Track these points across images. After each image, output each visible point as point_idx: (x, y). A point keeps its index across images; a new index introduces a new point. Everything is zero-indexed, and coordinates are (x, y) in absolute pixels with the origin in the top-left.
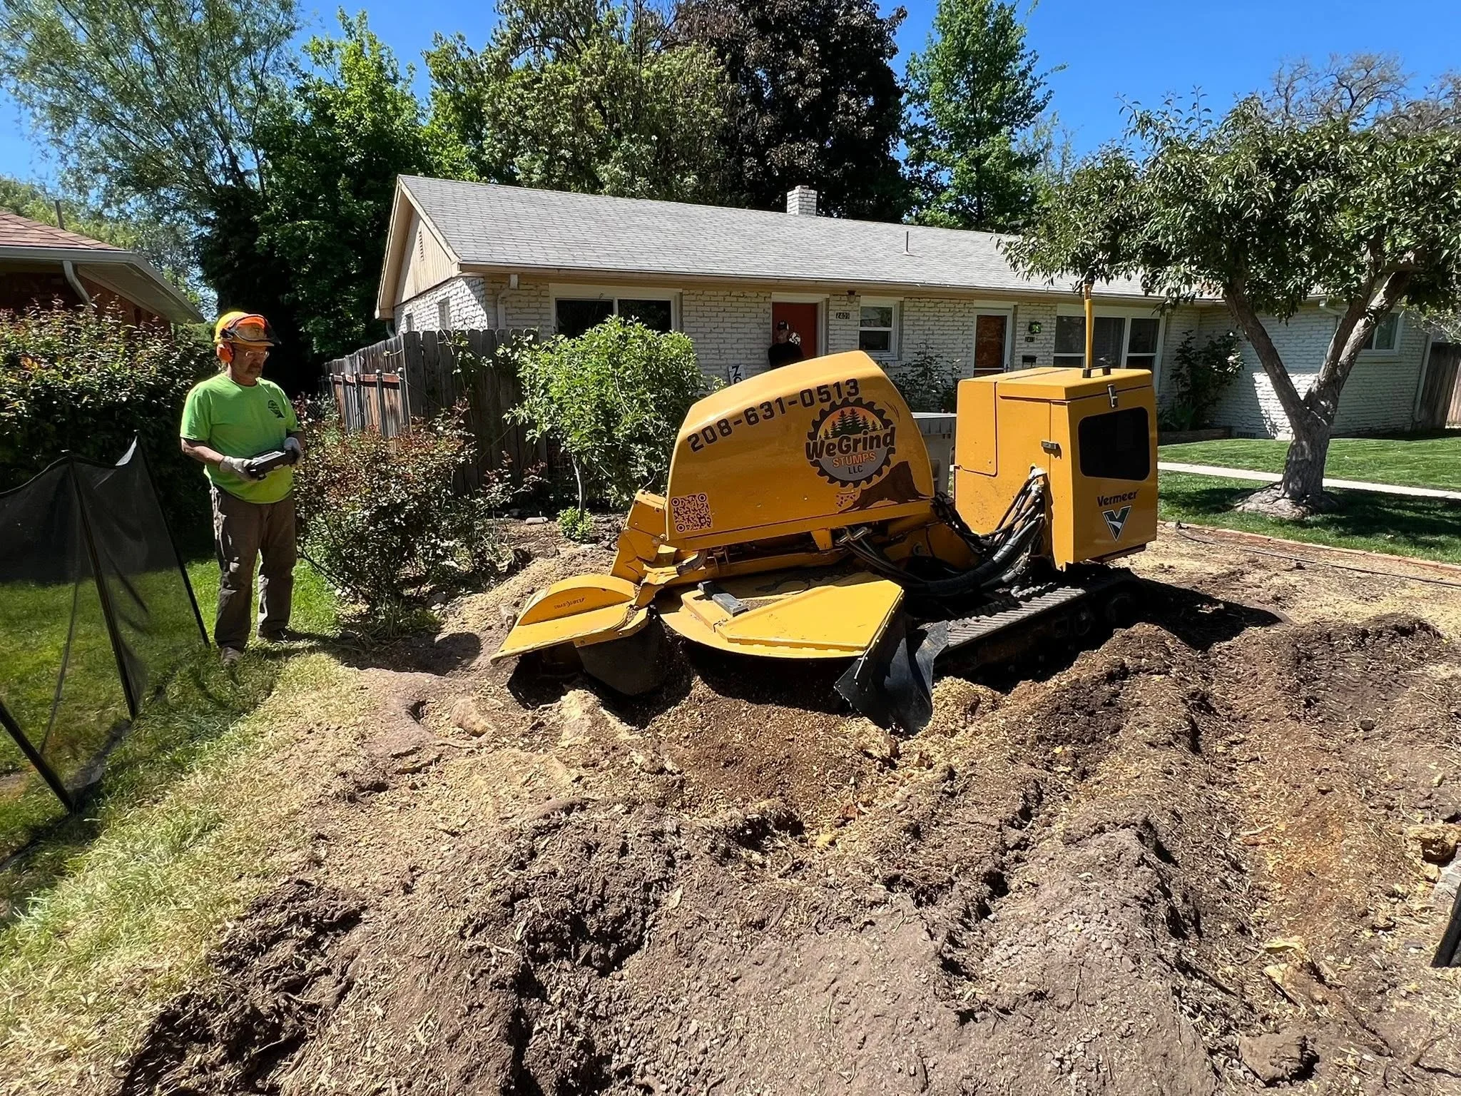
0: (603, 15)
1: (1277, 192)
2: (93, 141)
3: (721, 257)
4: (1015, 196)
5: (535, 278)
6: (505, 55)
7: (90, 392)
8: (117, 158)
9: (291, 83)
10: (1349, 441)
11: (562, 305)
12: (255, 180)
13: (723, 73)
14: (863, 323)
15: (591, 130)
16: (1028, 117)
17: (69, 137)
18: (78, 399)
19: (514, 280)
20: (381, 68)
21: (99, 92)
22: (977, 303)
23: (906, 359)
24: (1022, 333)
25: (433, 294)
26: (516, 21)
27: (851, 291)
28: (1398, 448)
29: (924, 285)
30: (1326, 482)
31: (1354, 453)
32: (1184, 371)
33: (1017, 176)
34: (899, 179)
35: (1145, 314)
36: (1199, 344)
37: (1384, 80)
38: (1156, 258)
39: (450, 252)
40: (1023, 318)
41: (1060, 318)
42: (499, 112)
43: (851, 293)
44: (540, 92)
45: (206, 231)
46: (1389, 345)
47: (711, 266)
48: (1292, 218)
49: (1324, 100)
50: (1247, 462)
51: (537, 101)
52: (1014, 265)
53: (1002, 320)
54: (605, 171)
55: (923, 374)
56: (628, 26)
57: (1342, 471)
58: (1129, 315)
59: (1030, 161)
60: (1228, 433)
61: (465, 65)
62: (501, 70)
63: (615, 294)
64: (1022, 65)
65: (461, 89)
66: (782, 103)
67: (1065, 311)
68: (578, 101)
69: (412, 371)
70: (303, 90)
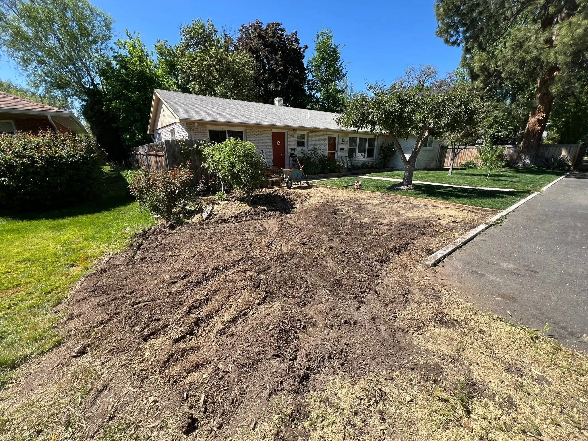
0: (215, 39)
1: (401, 108)
2: (39, 70)
3: (257, 118)
4: (338, 101)
5: (203, 124)
6: (184, 50)
7: (64, 158)
8: (48, 77)
9: (111, 55)
10: (421, 171)
11: (211, 132)
12: (101, 87)
13: (253, 61)
14: (298, 138)
15: (213, 76)
16: (341, 78)
17: (30, 69)
18: (60, 160)
19: (196, 124)
20: (142, 51)
21: (39, 53)
22: (328, 133)
23: (309, 149)
24: (340, 142)
25: (168, 127)
26: (187, 38)
27: (294, 129)
28: (431, 173)
29: (314, 128)
30: (413, 182)
31: (421, 174)
32: (382, 152)
33: (339, 96)
34: (306, 95)
35: (372, 137)
36: (386, 145)
37: (433, 72)
38: (373, 124)
39: (175, 115)
40: (341, 138)
41: (350, 138)
42: (183, 68)
43: (294, 130)
44: (196, 63)
45: (84, 103)
46: (431, 146)
47: (254, 121)
48: (404, 115)
49: (418, 77)
50: (396, 177)
51: (196, 65)
52: (338, 124)
53: (335, 138)
54: (218, 89)
55: (314, 153)
56: (223, 42)
57: (417, 179)
58: (368, 137)
59: (342, 91)
60: (392, 170)
61: (168, 50)
62: (183, 55)
63: (227, 129)
64: (340, 63)
65: (168, 58)
66: (271, 71)
67: (352, 136)
68: (209, 66)
69: (168, 151)
70: (116, 57)
